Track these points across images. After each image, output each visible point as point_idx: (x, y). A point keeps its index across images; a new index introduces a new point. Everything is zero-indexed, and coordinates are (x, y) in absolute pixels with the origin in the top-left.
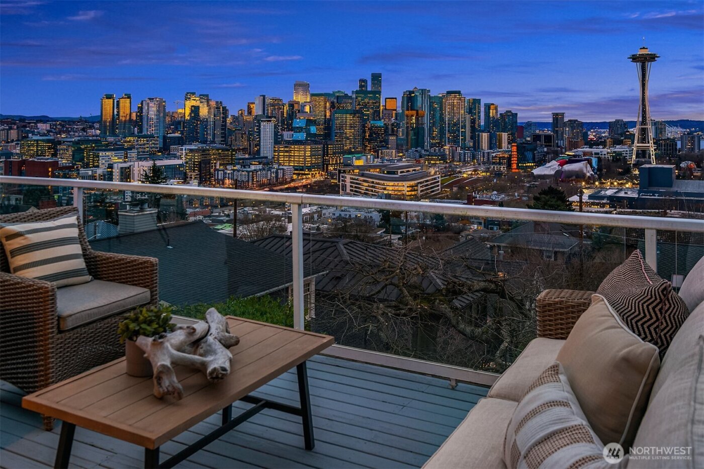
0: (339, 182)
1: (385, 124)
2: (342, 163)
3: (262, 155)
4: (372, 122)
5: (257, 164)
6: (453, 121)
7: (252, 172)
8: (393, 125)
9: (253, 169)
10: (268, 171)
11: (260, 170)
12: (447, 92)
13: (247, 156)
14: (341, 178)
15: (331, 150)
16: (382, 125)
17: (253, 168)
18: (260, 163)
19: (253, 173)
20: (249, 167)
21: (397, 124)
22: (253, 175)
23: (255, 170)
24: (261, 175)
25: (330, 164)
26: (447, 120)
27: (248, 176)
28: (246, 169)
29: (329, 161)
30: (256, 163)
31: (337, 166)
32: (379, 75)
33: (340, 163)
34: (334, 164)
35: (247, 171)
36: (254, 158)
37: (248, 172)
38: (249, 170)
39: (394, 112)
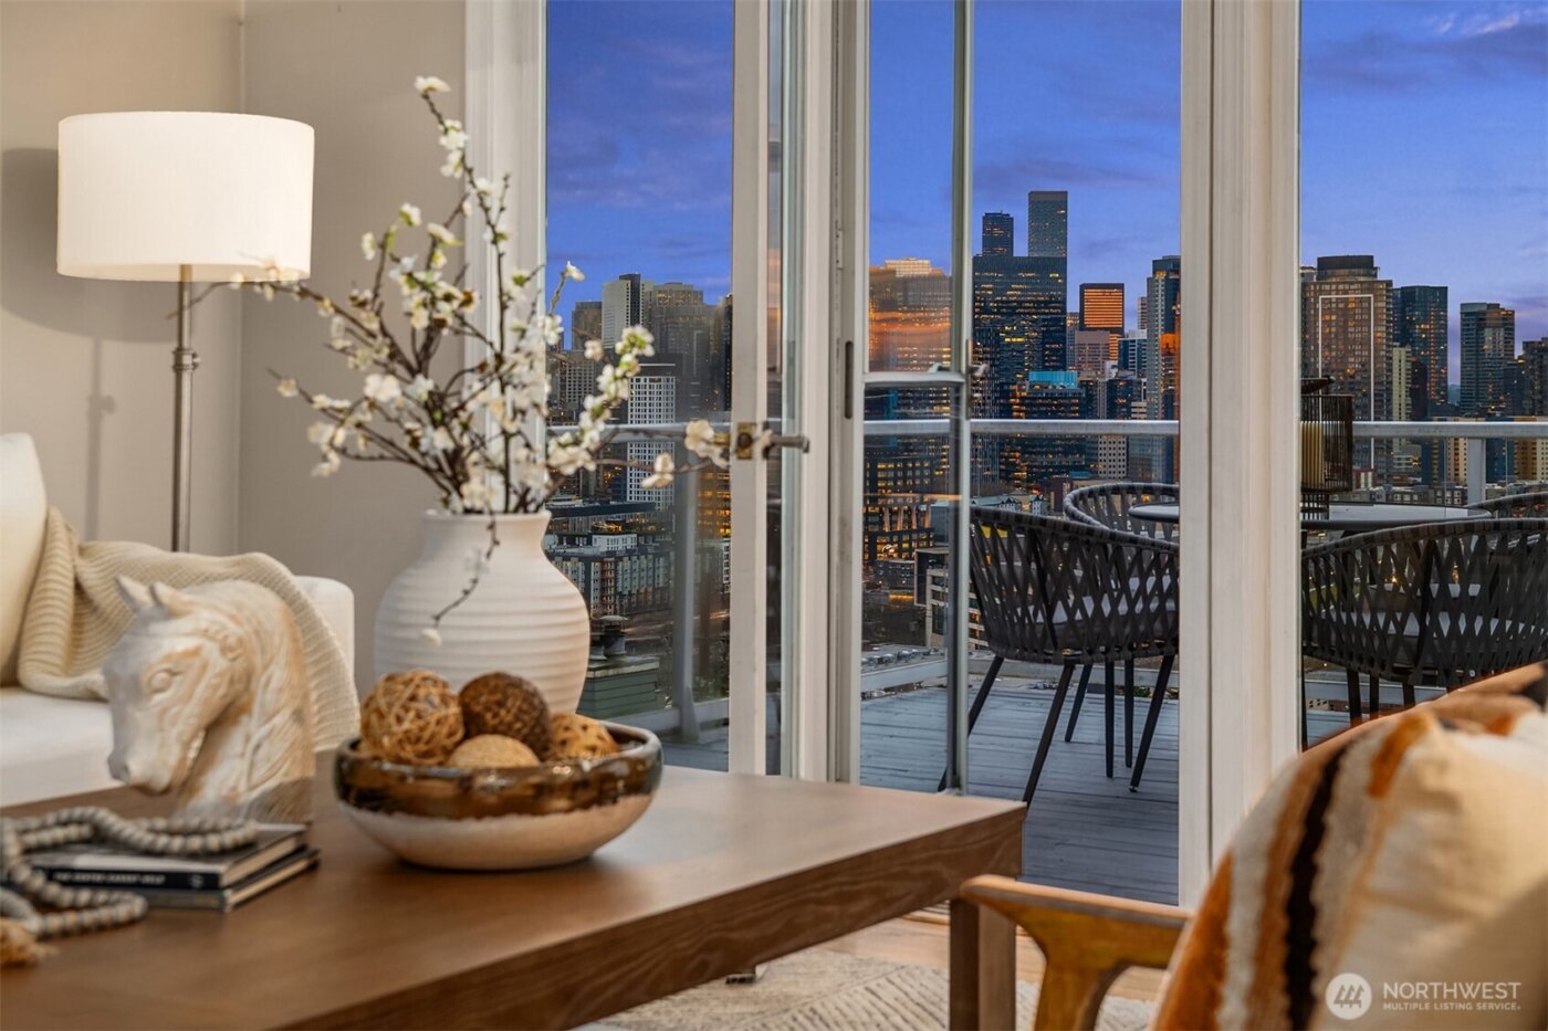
0: (922, 598)
1: (1082, 384)
2: (928, 531)
3: (631, 498)
4: (1034, 376)
5: (619, 534)
6: (1344, 371)
7: (599, 559)
8: (1111, 385)
9: (604, 549)
10: (657, 556)
11: (629, 553)
12: (1320, 260)
13: (578, 503)
14: (930, 587)
15: (886, 479)
16: (1073, 386)
17: (602, 544)
18: (627, 528)
19: (603, 563)
20: (589, 543)
21: (1129, 383)
22: (603, 572)
23: (610, 553)
24: (632, 571)
25: (883, 534)
26: (1320, 366)
27: (587, 572)
28: (575, 550)
29: (881, 523)
30: (613, 527)
31: (910, 542)
32: (1060, 200)
33: (921, 529)
34: (900, 534)
35: (581, 558)
36: (605, 510)
37: (587, 560)
38: (588, 551)
39: (1116, 338)
